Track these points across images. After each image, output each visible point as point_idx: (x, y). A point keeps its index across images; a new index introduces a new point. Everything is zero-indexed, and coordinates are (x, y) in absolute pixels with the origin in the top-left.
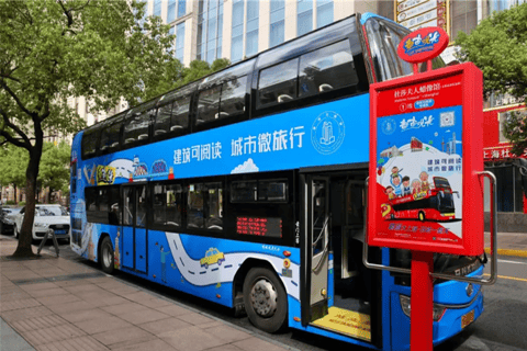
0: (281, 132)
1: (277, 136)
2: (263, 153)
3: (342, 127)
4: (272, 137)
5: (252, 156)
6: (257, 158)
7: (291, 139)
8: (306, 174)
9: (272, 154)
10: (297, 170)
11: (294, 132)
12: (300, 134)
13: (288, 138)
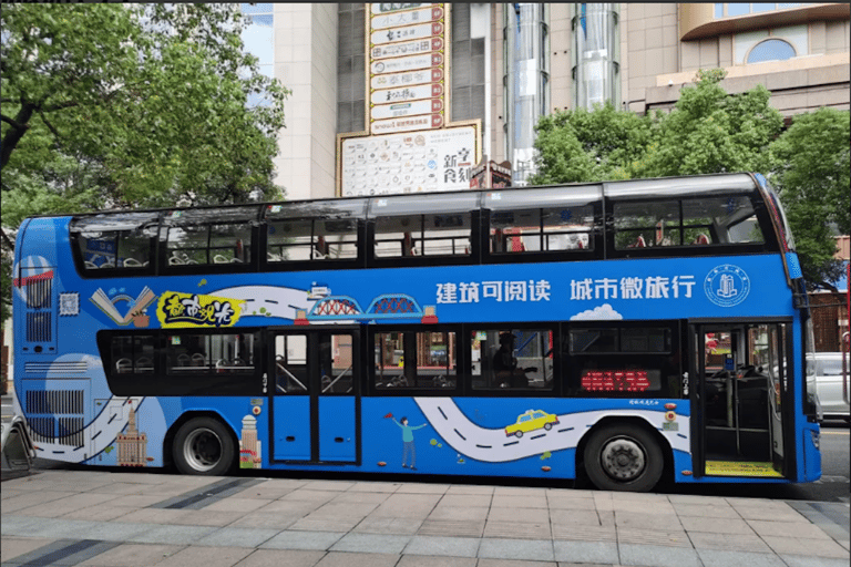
0: (658, 278)
1: (653, 282)
2: (630, 300)
3: (746, 281)
4: (644, 283)
5: (610, 301)
6: (617, 304)
7: (675, 287)
8: (698, 325)
9: (644, 302)
10: (684, 321)
11: (679, 280)
12: (689, 285)
13: (670, 285)
